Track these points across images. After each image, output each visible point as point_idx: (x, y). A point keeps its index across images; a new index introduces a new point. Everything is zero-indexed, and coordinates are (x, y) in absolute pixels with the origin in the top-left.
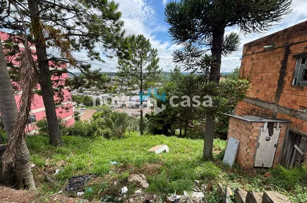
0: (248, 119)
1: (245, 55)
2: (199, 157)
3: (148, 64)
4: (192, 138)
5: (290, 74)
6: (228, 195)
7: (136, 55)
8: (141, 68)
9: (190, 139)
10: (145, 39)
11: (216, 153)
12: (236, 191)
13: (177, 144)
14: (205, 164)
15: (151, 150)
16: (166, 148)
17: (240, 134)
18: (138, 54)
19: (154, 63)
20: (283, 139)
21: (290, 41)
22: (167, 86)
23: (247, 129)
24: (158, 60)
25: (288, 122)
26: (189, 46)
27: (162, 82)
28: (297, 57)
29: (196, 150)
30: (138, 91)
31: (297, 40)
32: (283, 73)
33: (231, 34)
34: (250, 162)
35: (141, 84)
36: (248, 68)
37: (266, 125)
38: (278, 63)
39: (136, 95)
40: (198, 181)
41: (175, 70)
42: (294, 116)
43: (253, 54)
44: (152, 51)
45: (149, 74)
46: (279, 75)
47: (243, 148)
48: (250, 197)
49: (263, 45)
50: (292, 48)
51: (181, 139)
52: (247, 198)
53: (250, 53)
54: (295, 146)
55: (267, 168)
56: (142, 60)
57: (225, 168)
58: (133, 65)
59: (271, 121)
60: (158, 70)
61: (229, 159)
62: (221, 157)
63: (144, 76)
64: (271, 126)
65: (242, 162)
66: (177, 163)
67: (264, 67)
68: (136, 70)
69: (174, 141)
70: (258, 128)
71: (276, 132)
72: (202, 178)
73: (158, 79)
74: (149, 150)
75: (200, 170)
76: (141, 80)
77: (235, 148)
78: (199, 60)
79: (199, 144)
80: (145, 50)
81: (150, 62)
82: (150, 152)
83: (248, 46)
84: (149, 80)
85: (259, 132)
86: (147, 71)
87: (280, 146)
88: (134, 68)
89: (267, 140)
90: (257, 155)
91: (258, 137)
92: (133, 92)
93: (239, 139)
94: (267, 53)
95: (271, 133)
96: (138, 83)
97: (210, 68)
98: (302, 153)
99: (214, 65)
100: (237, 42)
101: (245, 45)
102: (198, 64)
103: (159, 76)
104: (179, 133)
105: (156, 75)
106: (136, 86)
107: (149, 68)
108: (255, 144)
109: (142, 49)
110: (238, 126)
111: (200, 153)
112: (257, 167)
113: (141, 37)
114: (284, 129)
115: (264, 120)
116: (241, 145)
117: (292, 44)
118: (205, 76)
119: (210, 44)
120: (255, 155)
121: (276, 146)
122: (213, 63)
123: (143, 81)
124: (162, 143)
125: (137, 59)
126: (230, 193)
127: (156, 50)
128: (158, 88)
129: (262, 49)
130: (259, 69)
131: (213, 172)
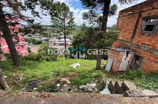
0: (118, 50)
1: (119, 17)
2: (94, 68)
3: (68, 20)
4: (91, 60)
5: (139, 27)
6: (107, 84)
7: (61, 15)
8: (64, 22)
9: (90, 60)
10: (66, 5)
11: (102, 66)
12: (111, 82)
13: (84, 62)
14: (97, 71)
15: (71, 66)
16: (79, 65)
17: (114, 57)
18: (62, 14)
19: (72, 20)
20: (132, 59)
21: (142, 10)
22: (79, 33)
23: (117, 54)
24: (74, 18)
25: (135, 51)
26: (91, 11)
27: (76, 31)
28: (143, 19)
29: (93, 65)
30: (63, 36)
31: (145, 9)
32: (136, 27)
33: (114, 4)
34: (117, 69)
35: (65, 32)
36: (120, 24)
37: (126, 52)
38: (135, 22)
39: (62, 38)
40: (93, 79)
41: (83, 24)
42: (138, 48)
43: (123, 16)
44: (71, 13)
45: (69, 26)
46: (134, 28)
47: (115, 63)
48: (117, 84)
49: (129, 12)
50: (142, 14)
51: (86, 60)
52: (115, 84)
53: (122, 16)
54: (137, 61)
55: (124, 71)
56: (64, 18)
57: (106, 72)
58: (60, 21)
59: (128, 50)
60: (74, 24)
61: (108, 68)
62: (104, 67)
63: (66, 27)
64: (128, 53)
65: (114, 70)
66: (84, 71)
67: (128, 24)
68: (61, 23)
69: (82, 61)
70: (122, 54)
71: (130, 55)
72: (96, 77)
73: (74, 30)
74: (70, 66)
75: (94, 74)
76: (65, 30)
77: (111, 63)
78: (96, 19)
79: (94, 62)
80: (66, 12)
81: (70, 20)
82: (71, 67)
83: (122, 12)
84: (69, 30)
85: (122, 56)
86: (68, 25)
87: (130, 62)
88: (60, 23)
89: (125, 59)
90: (120, 66)
91: (121, 58)
92: (60, 36)
93: (113, 59)
94: (130, 16)
95: (127, 56)
96: (63, 31)
97: (102, 23)
98: (139, 64)
99: (104, 22)
100: (116, 10)
101: (120, 11)
102: (96, 21)
103: (75, 28)
104: (85, 57)
105: (73, 27)
106: (62, 33)
107: (69, 23)
108: (120, 61)
109: (65, 11)
110: (113, 53)
111: (95, 66)
112: (119, 71)
113: (63, 4)
114: (133, 54)
115: (125, 50)
116: (114, 62)
117: (143, 11)
118: (99, 28)
119: (102, 10)
120: (119, 66)
121: (128, 62)
122: (103, 20)
123: (66, 31)
124: (76, 62)
125: (62, 17)
126: (108, 83)
127: (73, 12)
128: (74, 34)
129: (128, 14)
130: (125, 25)
131: (101, 74)
